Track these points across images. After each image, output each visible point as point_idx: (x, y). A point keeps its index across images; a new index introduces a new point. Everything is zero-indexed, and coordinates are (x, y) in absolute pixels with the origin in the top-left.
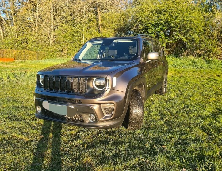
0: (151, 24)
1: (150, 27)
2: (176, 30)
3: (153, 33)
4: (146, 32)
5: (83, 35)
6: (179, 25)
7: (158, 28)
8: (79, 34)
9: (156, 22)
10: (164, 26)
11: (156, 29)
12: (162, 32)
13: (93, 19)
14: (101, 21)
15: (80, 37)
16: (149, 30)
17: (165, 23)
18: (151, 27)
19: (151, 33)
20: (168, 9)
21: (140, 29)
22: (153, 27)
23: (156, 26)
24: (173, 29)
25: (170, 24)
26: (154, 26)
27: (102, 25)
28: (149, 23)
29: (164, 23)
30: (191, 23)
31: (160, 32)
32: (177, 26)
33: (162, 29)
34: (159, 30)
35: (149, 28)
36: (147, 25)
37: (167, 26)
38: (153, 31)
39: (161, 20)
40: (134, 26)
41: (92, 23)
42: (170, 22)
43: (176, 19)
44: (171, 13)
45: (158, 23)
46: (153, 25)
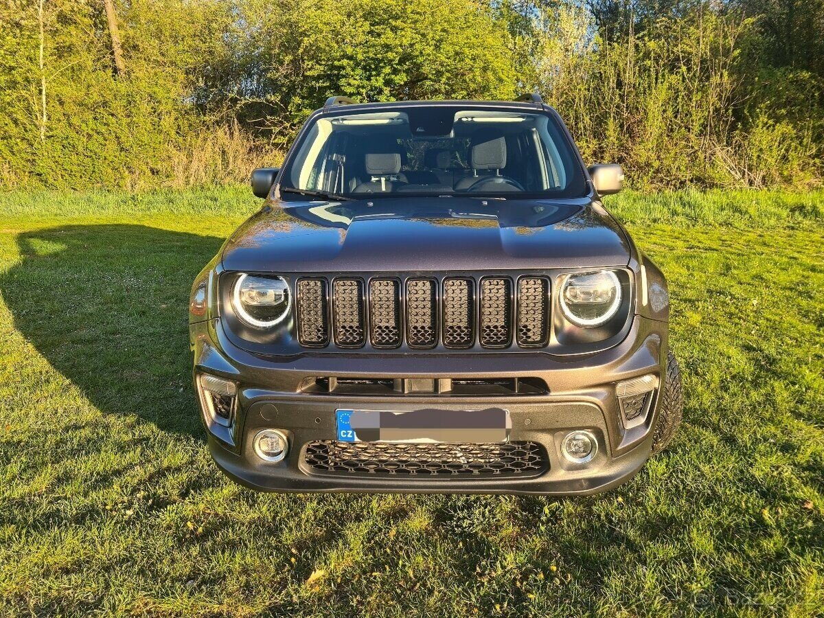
0: (350, 58)
1: (349, 70)
2: (437, 86)
3: (359, 93)
4: (329, 88)
5: (39, 84)
6: (448, 71)
7: (378, 75)
8: (19, 79)
9: (371, 55)
10: (395, 72)
11: (369, 79)
12: (387, 90)
13: (78, 18)
14: (120, 27)
15: (23, 93)
16: (343, 81)
17: (401, 62)
18: (353, 70)
19: (351, 95)
20: (409, 11)
21: (308, 73)
22: (359, 71)
23: (371, 67)
24: (428, 83)
25: (419, 66)
26: (364, 68)
27: (131, 48)
28: (345, 56)
29: (399, 61)
30: (485, 69)
31: (380, 92)
32: (439, 74)
33: (388, 83)
34: (379, 82)
35: (343, 72)
36: (336, 63)
37: (407, 71)
38: (358, 87)
39: (387, 47)
40: (281, 63)
41: (74, 33)
42: (421, 59)
43: (437, 47)
44: (418, 25)
45: (379, 56)
46: (357, 64)
